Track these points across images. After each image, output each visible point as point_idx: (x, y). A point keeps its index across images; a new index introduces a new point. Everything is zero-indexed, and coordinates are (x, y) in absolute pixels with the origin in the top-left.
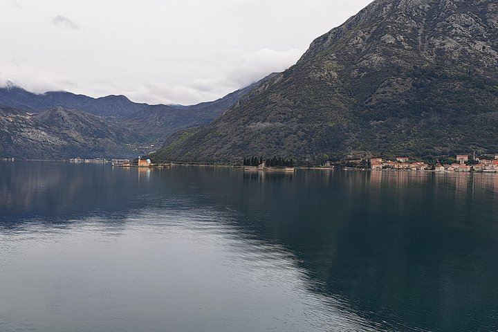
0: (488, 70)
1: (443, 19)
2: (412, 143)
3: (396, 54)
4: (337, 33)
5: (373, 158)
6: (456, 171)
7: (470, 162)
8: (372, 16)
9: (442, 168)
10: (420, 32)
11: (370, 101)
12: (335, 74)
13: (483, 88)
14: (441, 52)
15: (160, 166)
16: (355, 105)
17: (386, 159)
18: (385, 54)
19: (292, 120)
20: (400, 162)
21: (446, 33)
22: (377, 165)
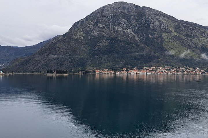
0: (131, 39)
1: (118, 20)
2: (109, 64)
3: (103, 31)
4: (82, 21)
5: (96, 69)
6: (122, 74)
7: (127, 71)
8: (95, 16)
9: (118, 73)
10: (111, 24)
11: (95, 48)
12: (82, 37)
13: (130, 45)
14: (117, 32)
15: (8, 74)
16: (90, 50)
17: (100, 70)
18: (100, 31)
19: (66, 54)
20: (105, 71)
21: (119, 25)
22: (98, 72)
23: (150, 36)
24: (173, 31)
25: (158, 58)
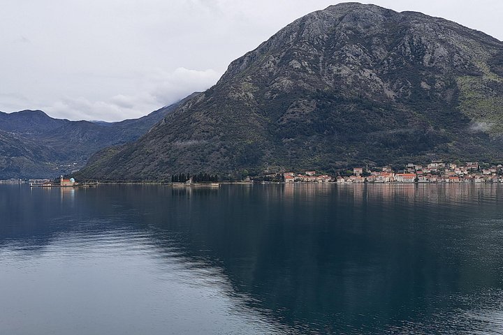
0: (374, 94)
1: (339, 48)
2: (317, 159)
3: (302, 78)
4: (251, 56)
5: (286, 172)
6: (353, 182)
7: (364, 174)
8: (281, 42)
9: (342, 180)
10: (321, 59)
11: (282, 120)
12: (251, 95)
13: (371, 110)
14: (338, 77)
15: (86, 186)
16: (269, 124)
17: (297, 173)
18: (293, 77)
19: (215, 138)
20: (308, 175)
21: (341, 62)
22: (289, 178)
23: (424, 85)
24: (486, 69)
25: (445, 140)
